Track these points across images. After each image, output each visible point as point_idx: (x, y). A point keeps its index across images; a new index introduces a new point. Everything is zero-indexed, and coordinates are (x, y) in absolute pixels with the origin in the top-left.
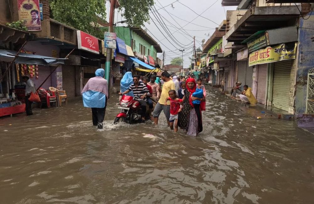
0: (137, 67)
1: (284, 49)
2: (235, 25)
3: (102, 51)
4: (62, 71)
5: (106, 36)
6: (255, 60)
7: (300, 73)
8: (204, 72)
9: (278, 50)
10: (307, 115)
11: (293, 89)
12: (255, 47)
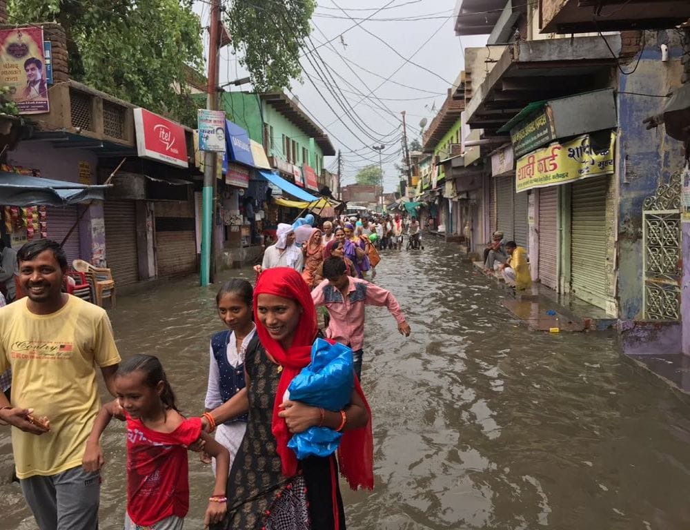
0: (277, 197)
1: (587, 149)
2: (482, 86)
3: (195, 160)
4: (105, 214)
5: (202, 120)
6: (528, 176)
7: (625, 211)
8: (428, 202)
9: (576, 151)
10: (644, 324)
11: (613, 252)
12: (527, 142)
